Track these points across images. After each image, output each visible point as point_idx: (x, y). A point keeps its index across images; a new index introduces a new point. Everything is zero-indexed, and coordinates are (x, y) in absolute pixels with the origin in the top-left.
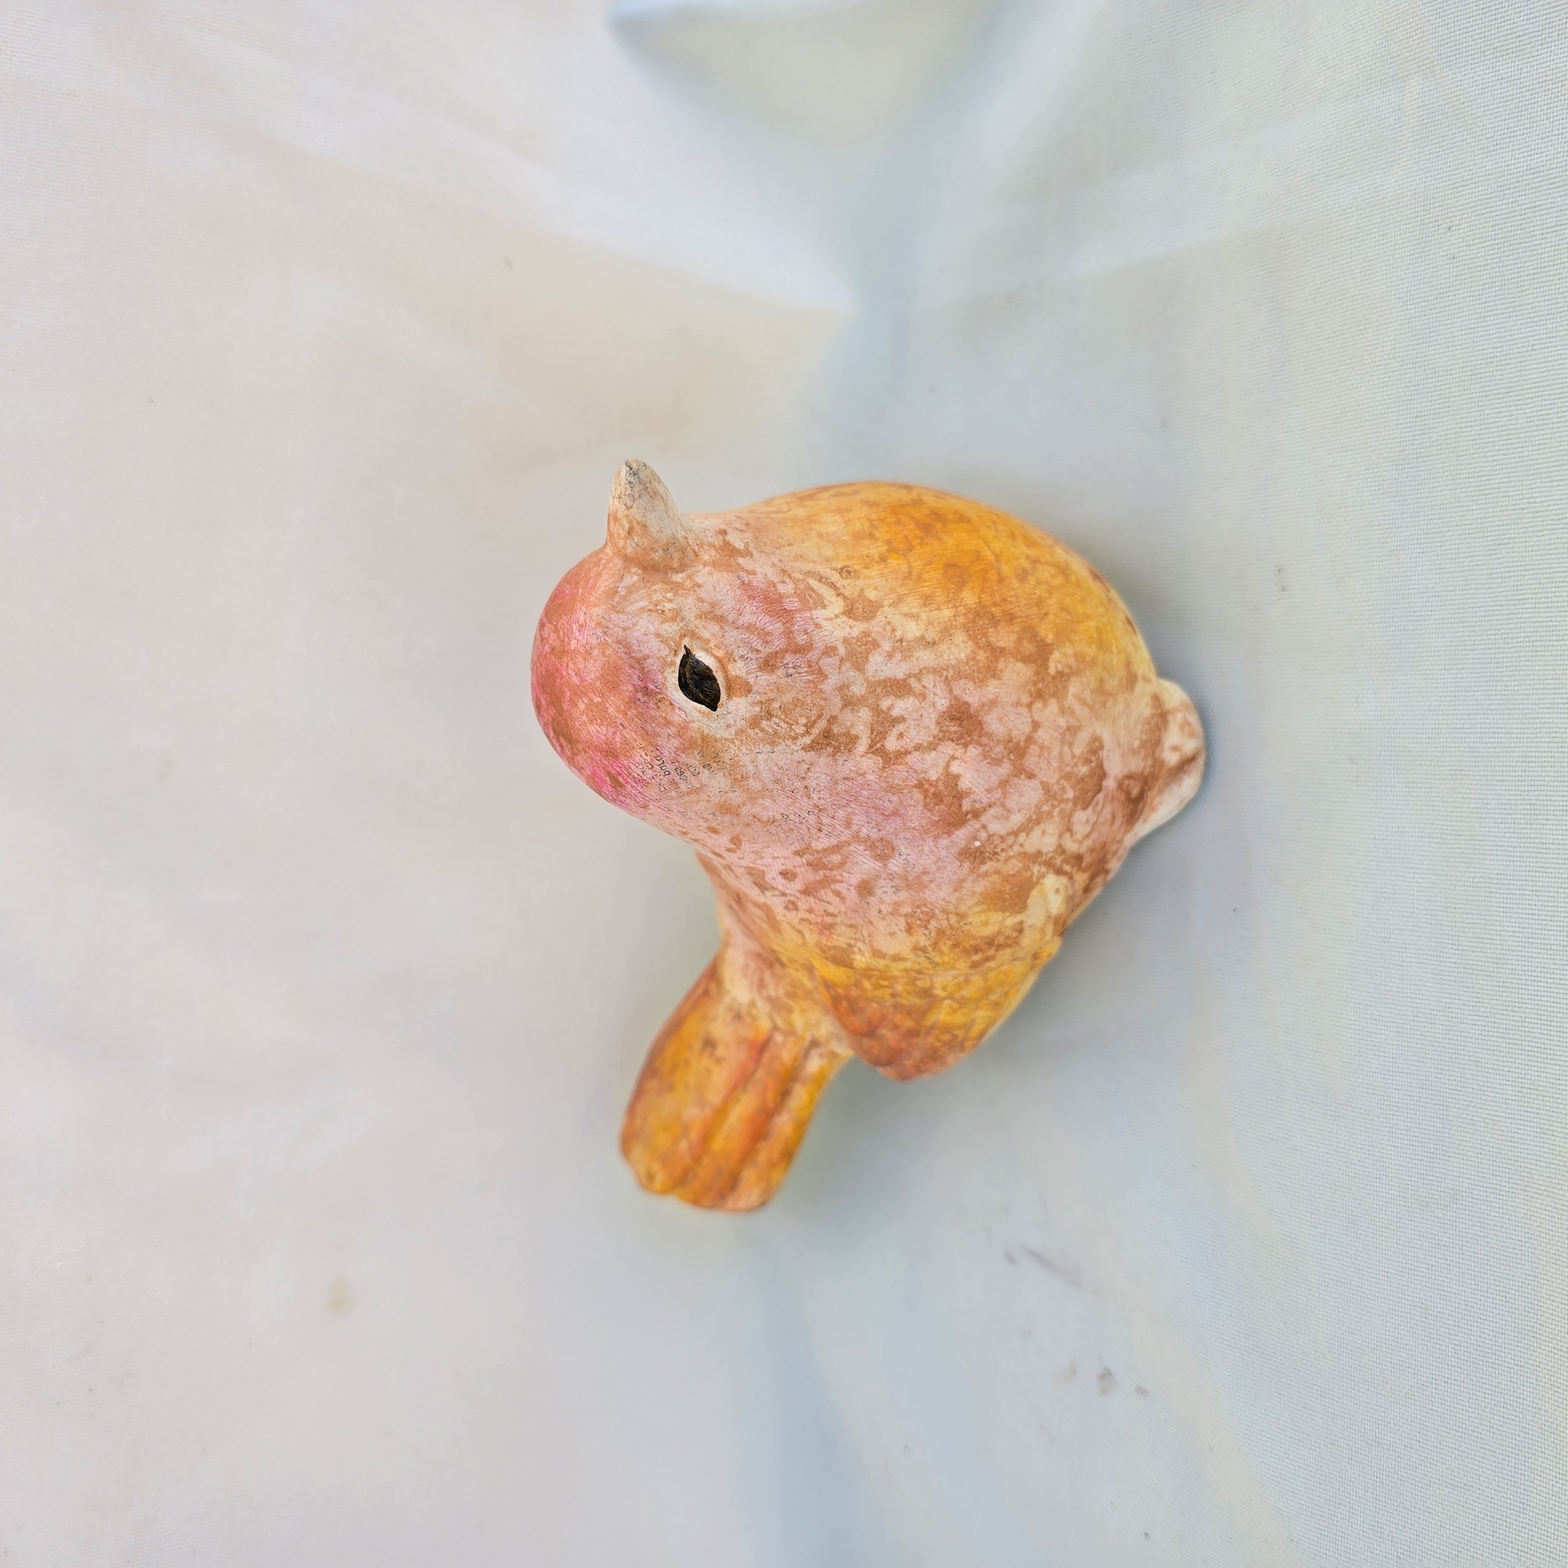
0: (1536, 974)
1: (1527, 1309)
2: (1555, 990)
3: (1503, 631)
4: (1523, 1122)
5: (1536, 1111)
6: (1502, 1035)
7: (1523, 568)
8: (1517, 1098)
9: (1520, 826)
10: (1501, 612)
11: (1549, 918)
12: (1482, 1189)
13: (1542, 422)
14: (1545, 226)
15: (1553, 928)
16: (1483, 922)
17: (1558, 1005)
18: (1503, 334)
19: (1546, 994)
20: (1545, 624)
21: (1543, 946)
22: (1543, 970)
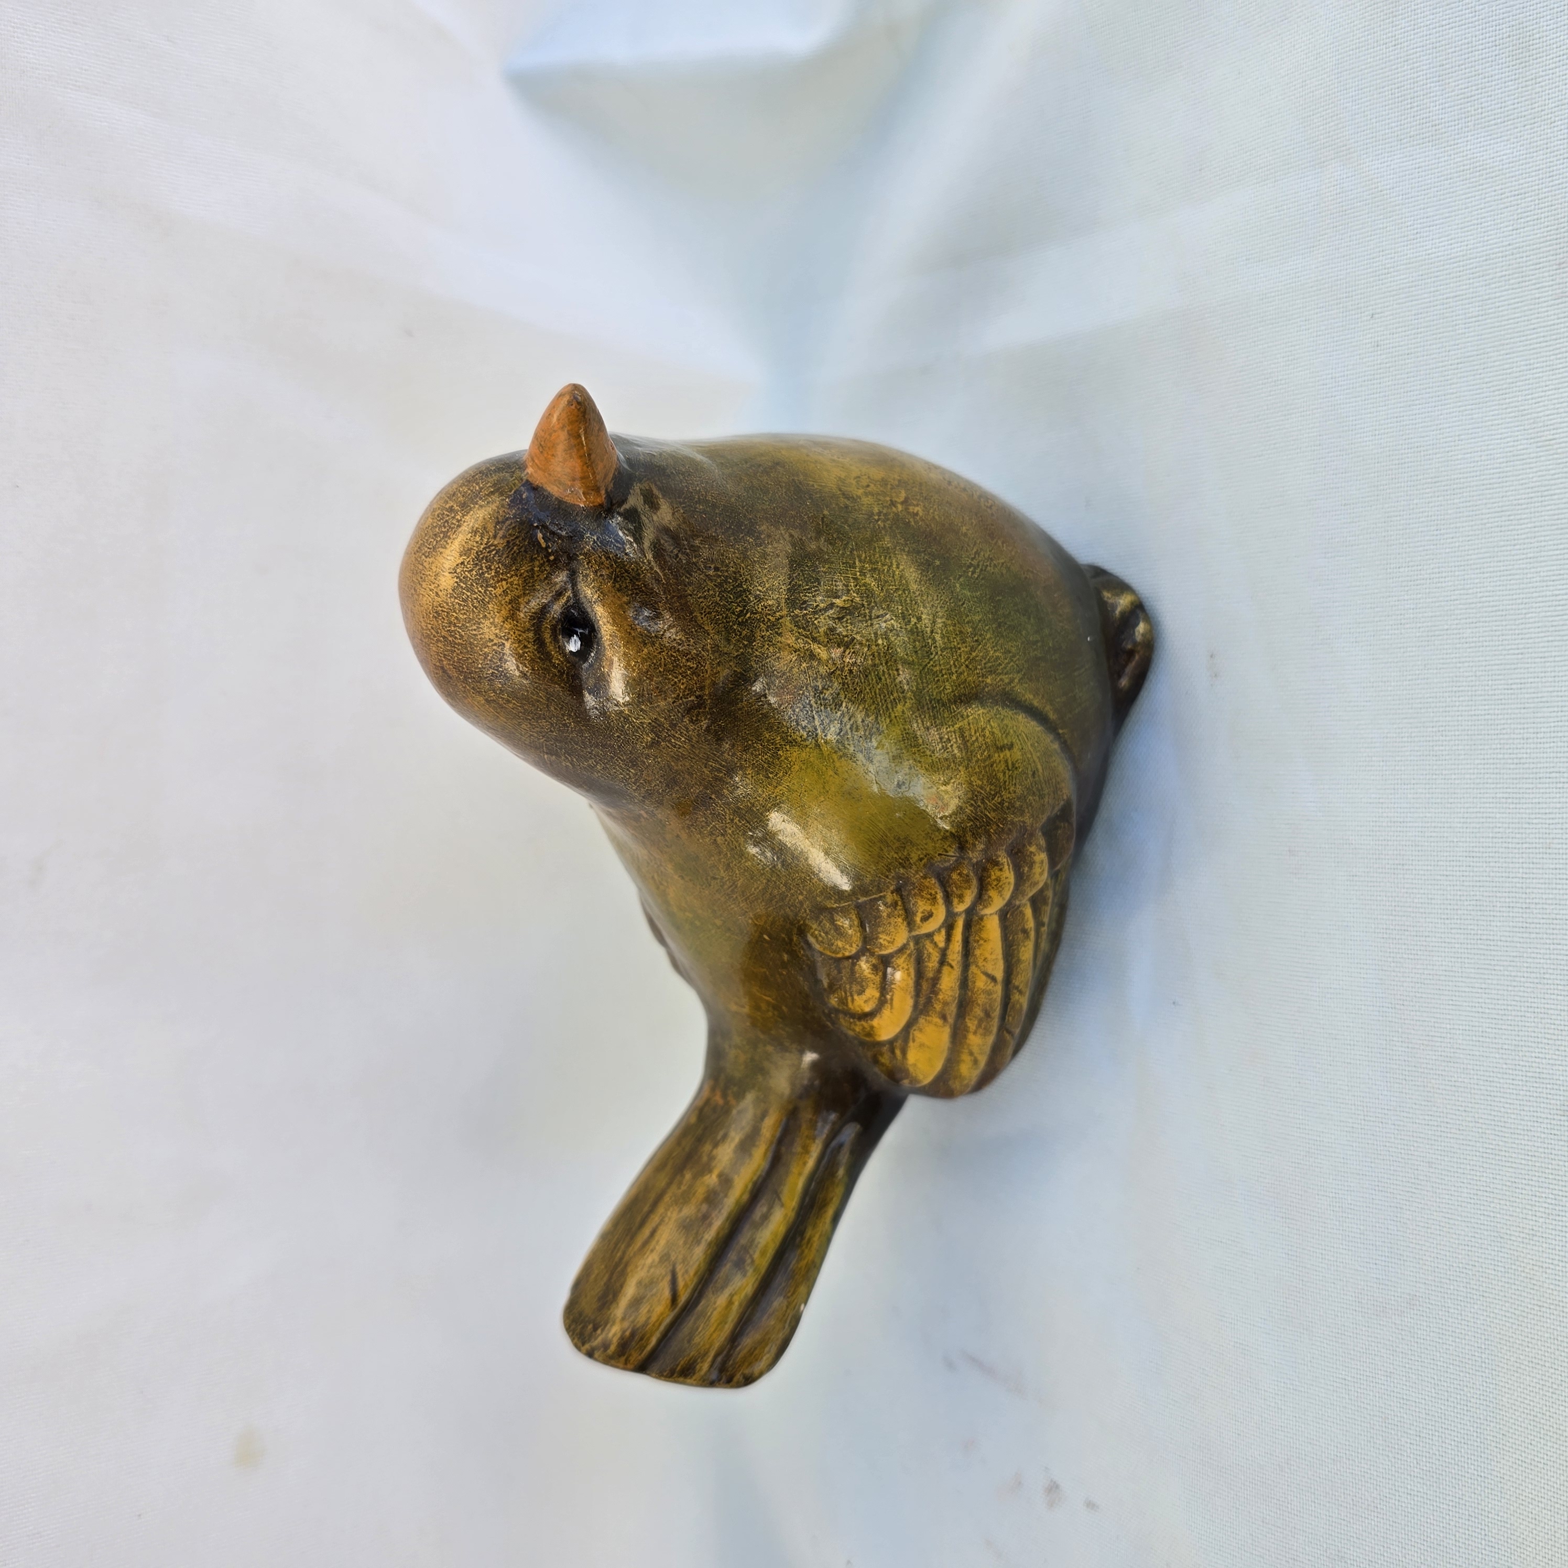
0: (1488, 1074)
1: (1488, 1418)
2: (1508, 1091)
3: (1440, 724)
4: (1479, 1226)
5: (1492, 1214)
6: (1455, 1136)
7: (1458, 660)
8: (1472, 1201)
9: (1466, 922)
10: (1438, 705)
11: (1500, 1017)
12: (1440, 1294)
13: (1471, 513)
14: (1468, 315)
15: (1503, 1027)
16: (1433, 1020)
17: (1512, 1106)
18: (1429, 424)
19: (1499, 1094)
20: (1483, 717)
21: (1494, 1046)
22: (1495, 1070)
